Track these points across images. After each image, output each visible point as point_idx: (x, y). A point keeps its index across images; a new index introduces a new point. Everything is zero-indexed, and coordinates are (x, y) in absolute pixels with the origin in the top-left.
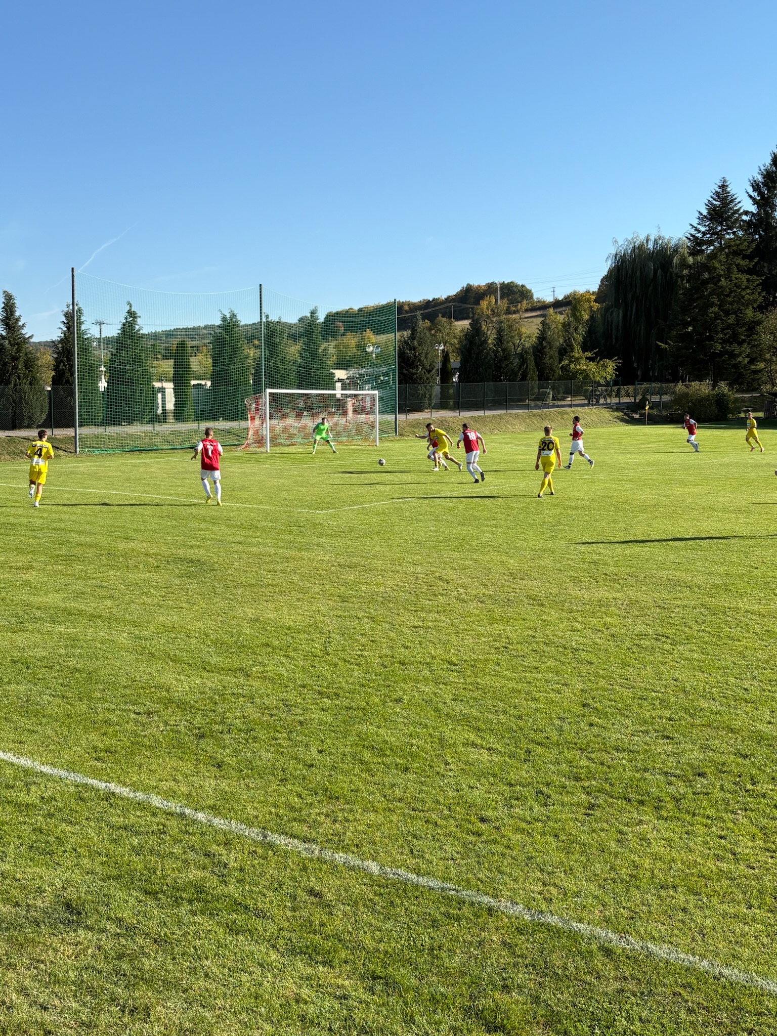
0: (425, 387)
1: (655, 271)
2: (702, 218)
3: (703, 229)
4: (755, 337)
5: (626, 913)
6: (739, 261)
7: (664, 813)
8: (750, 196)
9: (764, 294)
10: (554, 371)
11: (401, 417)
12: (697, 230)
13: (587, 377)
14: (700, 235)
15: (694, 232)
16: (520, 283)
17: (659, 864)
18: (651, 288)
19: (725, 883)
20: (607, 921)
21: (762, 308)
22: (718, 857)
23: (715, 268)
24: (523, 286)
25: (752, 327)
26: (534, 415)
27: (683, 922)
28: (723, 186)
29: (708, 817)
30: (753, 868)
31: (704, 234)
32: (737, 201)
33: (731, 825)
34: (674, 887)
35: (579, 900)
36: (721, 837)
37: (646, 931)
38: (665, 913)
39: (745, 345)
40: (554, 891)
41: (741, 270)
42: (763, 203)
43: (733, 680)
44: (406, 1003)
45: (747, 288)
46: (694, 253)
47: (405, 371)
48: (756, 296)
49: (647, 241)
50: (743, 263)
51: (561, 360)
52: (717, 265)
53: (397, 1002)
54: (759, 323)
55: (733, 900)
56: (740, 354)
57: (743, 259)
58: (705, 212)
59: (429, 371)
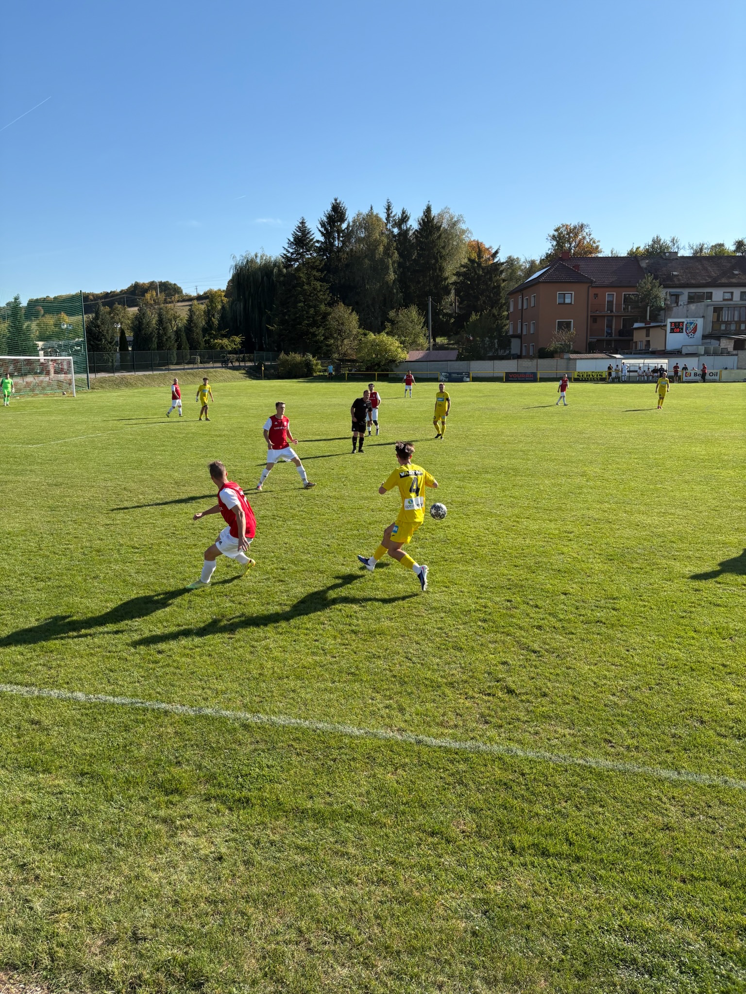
0: (109, 354)
1: (263, 278)
2: (290, 244)
3: (291, 251)
4: (327, 323)
5: (257, 699)
6: (315, 273)
7: (280, 630)
8: (320, 231)
9: (331, 295)
10: (200, 344)
11: (92, 376)
12: (288, 252)
13: (222, 347)
14: (289, 255)
15: (285, 252)
16: (173, 282)
17: (277, 663)
18: (260, 289)
19: (318, 669)
20: (245, 706)
21: (330, 304)
22: (313, 654)
23: (300, 277)
24: (175, 284)
25: (325, 316)
26: (188, 374)
27: (293, 698)
28: (303, 223)
29: (307, 629)
30: (335, 657)
31: (292, 254)
32: (312, 233)
33: (321, 632)
34: (287, 677)
35: (226, 696)
36: (316, 641)
37: (270, 708)
38: (282, 695)
39: (321, 328)
40: (209, 692)
41: (316, 279)
42: (327, 235)
43: (320, 540)
44: (106, 788)
45: (321, 291)
46: (287, 266)
47: (92, 343)
48: (326, 296)
49: (256, 257)
50: (318, 274)
51: (204, 336)
52: (302, 275)
53: (100, 788)
54: (329, 314)
55: (324, 680)
56: (319, 334)
57: (317, 272)
58: (292, 240)
59: (111, 343)
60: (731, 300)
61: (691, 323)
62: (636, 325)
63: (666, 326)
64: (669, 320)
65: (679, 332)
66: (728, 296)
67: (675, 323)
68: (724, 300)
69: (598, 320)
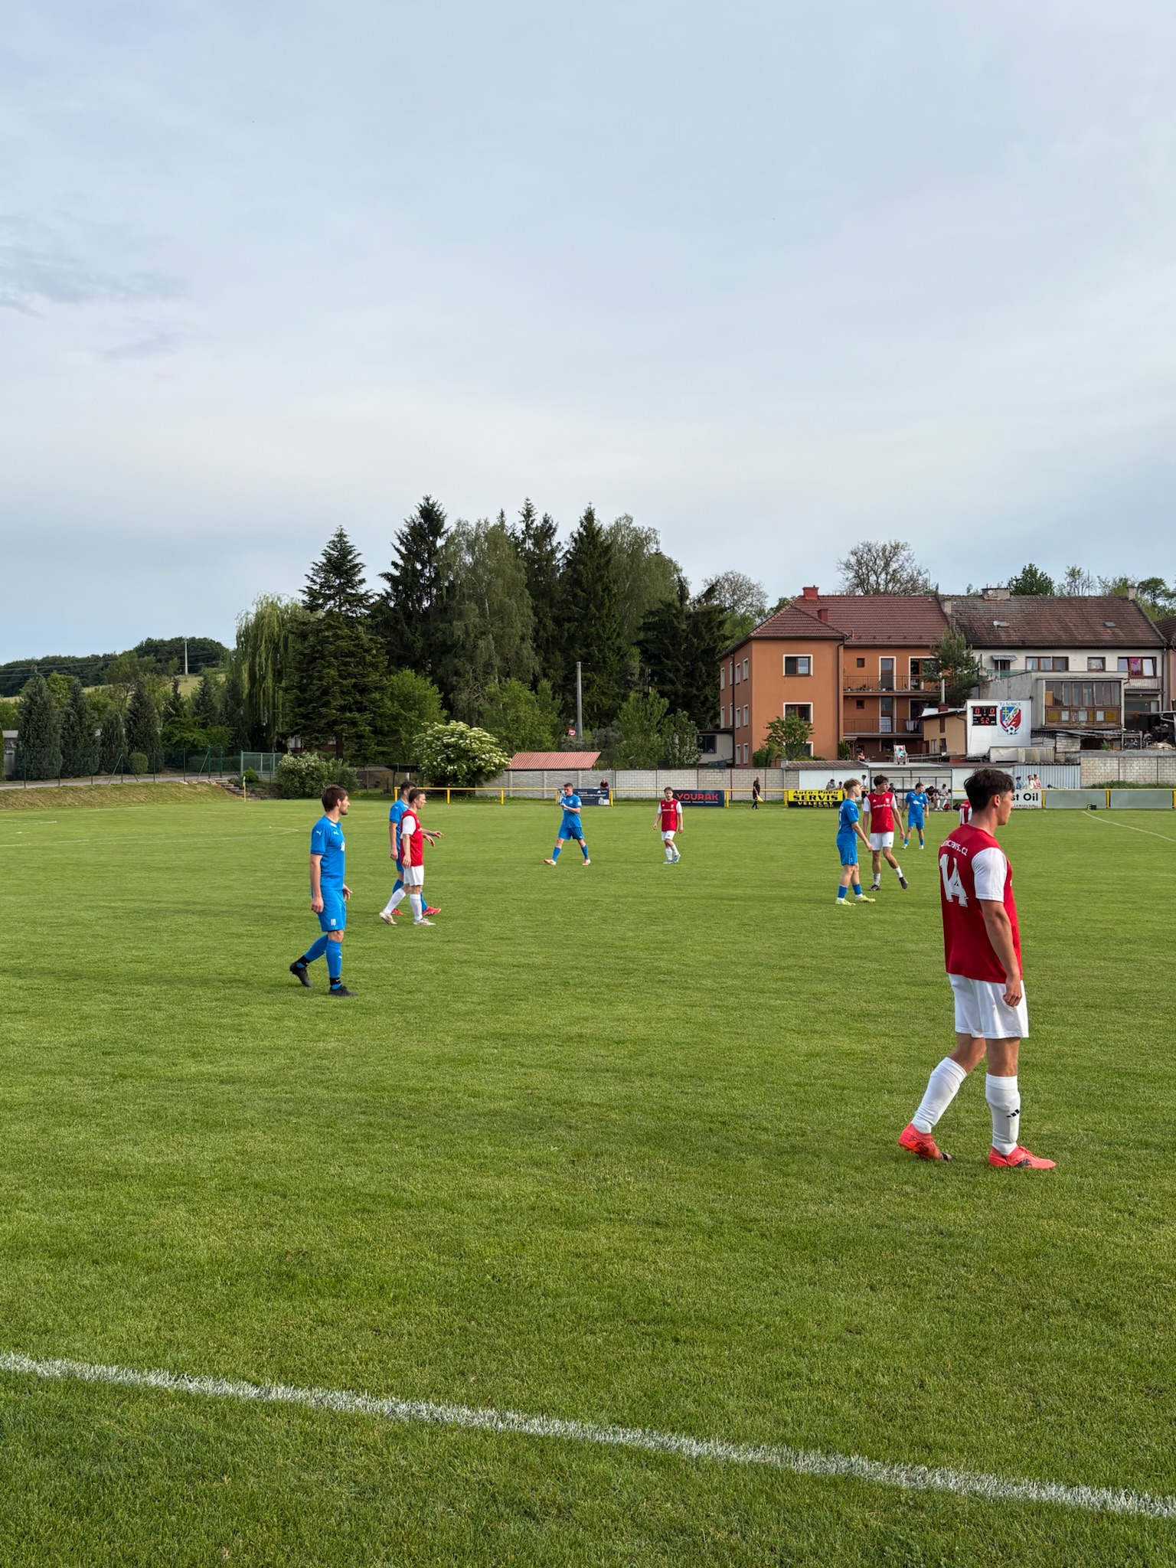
2: (318, 569)
3: (320, 581)
8: (398, 550)
28: (341, 536)
31: (321, 586)
42: (411, 556)
58: (321, 563)
61: (1010, 709)
62: (927, 712)
63: (965, 713)
64: (970, 703)
65: (990, 724)
66: (1096, 664)
67: (981, 709)
69: (866, 704)
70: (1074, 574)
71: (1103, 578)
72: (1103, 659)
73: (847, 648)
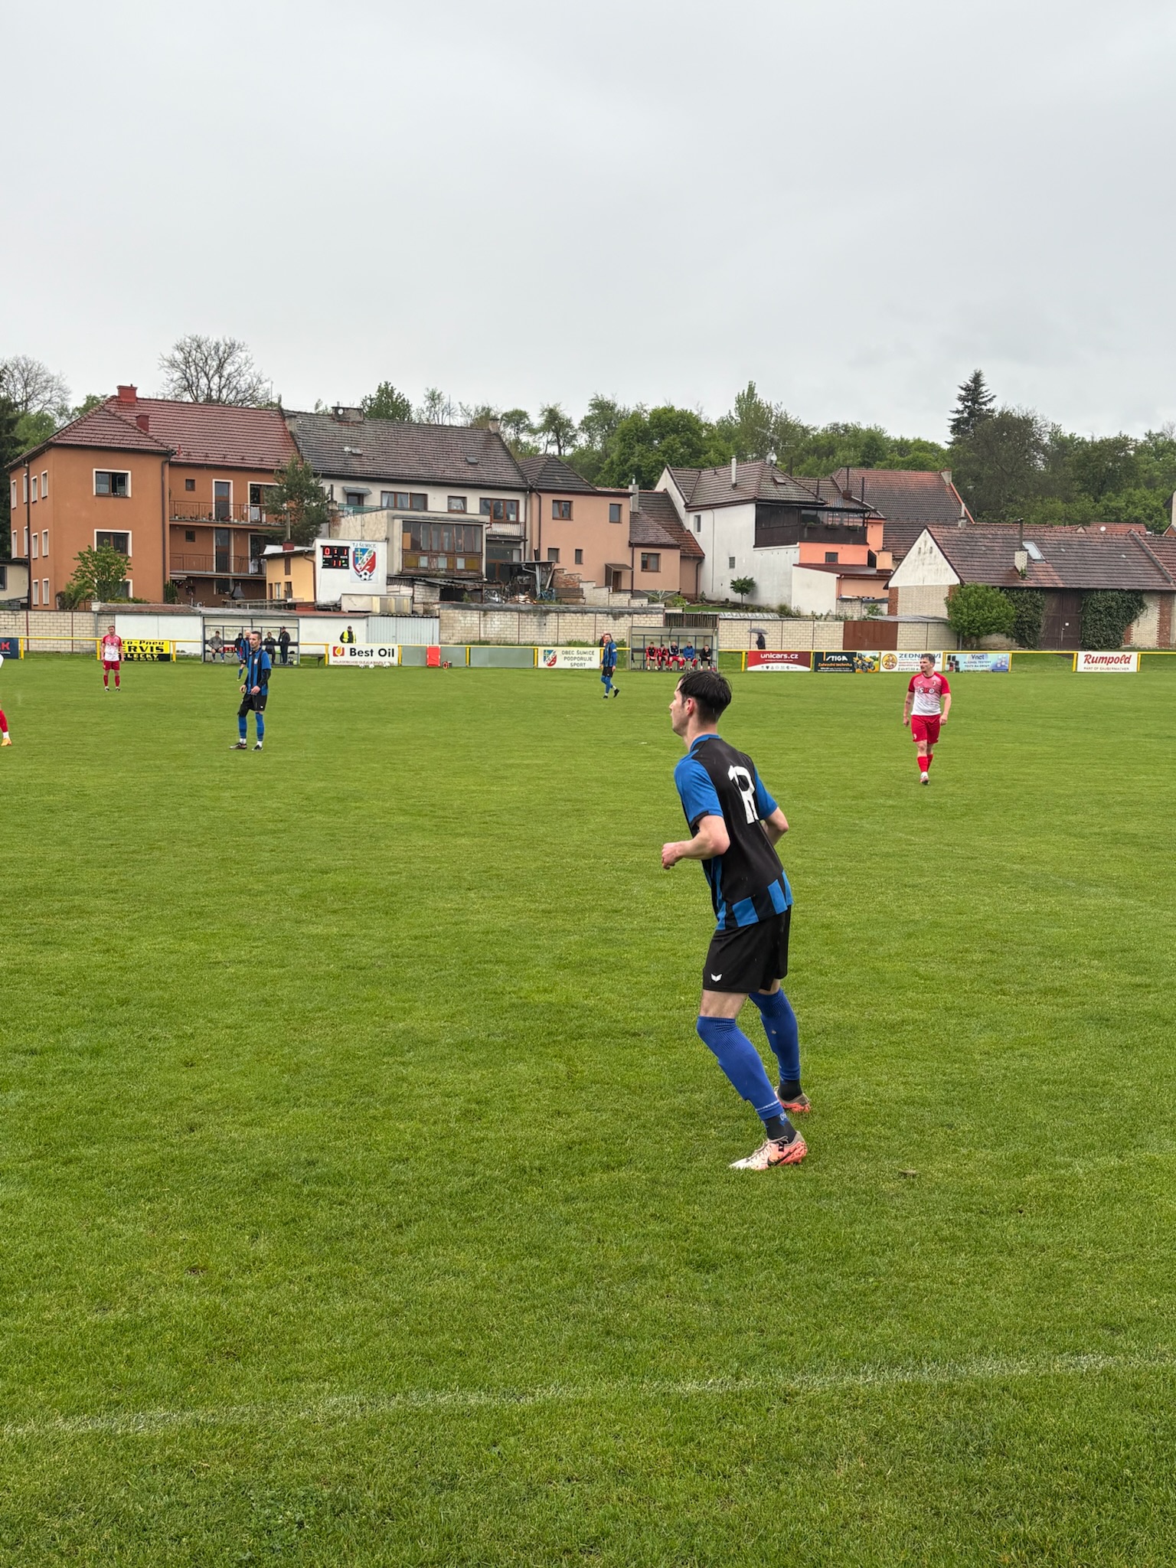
60: (464, 512)
61: (364, 551)
62: (270, 549)
63: (312, 553)
64: (319, 543)
65: (342, 567)
66: (457, 504)
67: (332, 548)
68: (450, 511)
69: (197, 537)
70: (434, 398)
71: (465, 405)
72: (464, 499)
73: (172, 465)
